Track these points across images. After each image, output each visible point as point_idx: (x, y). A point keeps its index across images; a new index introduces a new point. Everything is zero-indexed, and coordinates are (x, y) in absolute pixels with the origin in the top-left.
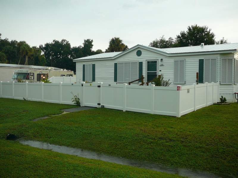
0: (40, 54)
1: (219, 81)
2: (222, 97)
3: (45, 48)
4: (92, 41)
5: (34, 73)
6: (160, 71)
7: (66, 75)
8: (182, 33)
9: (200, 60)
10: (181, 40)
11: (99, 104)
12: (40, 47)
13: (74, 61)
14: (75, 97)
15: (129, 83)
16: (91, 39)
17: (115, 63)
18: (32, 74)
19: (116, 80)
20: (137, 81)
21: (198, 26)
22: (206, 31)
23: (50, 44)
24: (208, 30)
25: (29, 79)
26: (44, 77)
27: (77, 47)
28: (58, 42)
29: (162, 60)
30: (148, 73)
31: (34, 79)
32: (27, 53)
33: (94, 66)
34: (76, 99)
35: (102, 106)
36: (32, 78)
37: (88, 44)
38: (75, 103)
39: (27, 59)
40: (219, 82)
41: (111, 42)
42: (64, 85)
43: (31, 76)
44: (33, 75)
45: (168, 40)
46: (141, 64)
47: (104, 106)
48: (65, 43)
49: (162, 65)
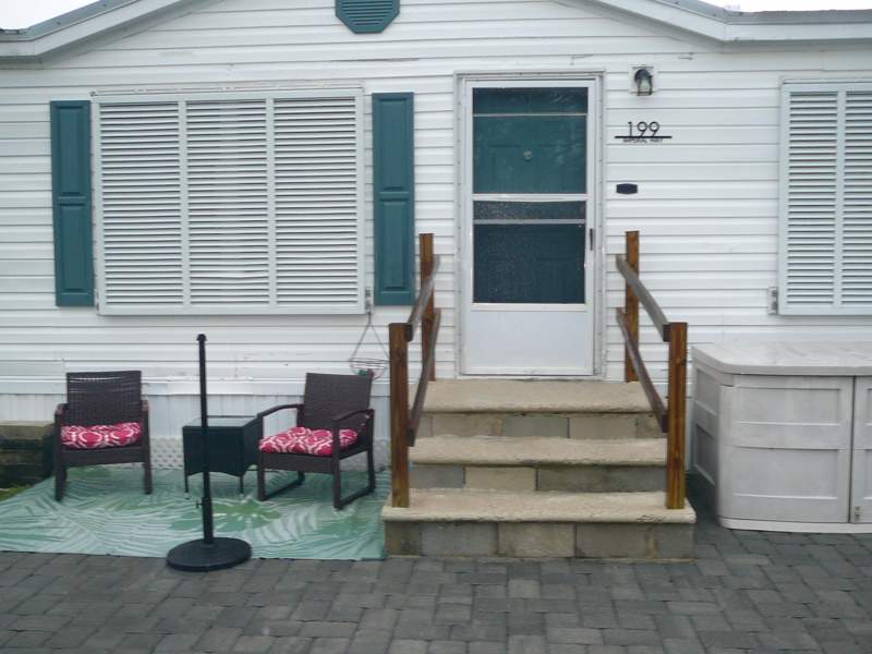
6: (627, 189)
17: (58, 108)
30: (481, 209)
49: (648, 134)
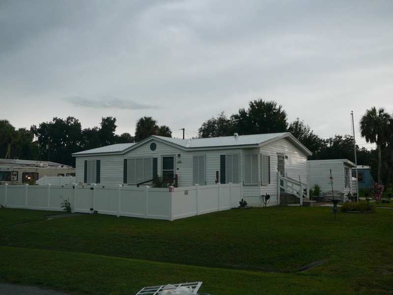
0: (32, 140)
1: (242, 180)
2: (242, 200)
3: (39, 131)
4: (115, 119)
5: (17, 172)
6: (178, 169)
7: (65, 175)
8: (242, 112)
9: (221, 156)
10: (240, 121)
11: (92, 209)
12: (32, 128)
13: (73, 156)
14: (66, 202)
15: (138, 185)
16: (114, 117)
17: (125, 160)
18: (15, 173)
19: (125, 181)
20: (151, 182)
21: (263, 101)
22: (275, 109)
23: (48, 124)
24: (277, 107)
25: (10, 180)
26: (29, 178)
27: (91, 129)
28: (61, 121)
29: (179, 155)
30: (163, 172)
31: (17, 180)
32: (10, 140)
33: (98, 162)
34: (66, 204)
35: (95, 211)
36: (15, 179)
37: (109, 124)
38: (64, 209)
39: (9, 149)
40: (242, 183)
41: (138, 124)
42: (52, 188)
43: (13, 175)
44: (17, 175)
45: (229, 119)
46: (155, 160)
47: (97, 211)
48: (72, 123)
49: (180, 162)
